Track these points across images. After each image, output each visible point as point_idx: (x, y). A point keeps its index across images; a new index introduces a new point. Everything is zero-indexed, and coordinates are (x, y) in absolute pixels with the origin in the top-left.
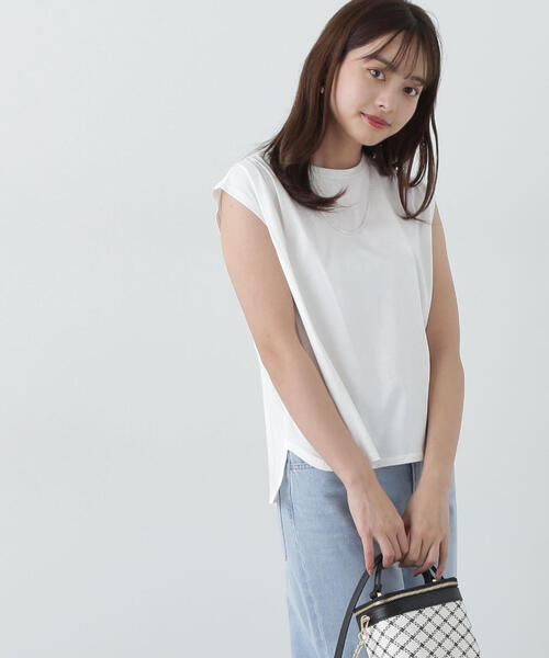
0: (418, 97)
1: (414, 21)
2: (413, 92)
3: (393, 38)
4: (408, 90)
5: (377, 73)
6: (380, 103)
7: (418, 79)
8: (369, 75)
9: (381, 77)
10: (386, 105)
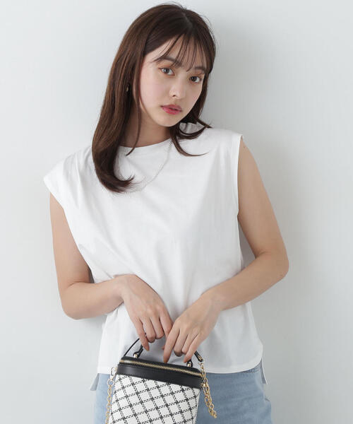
0: (202, 82)
1: (190, 25)
2: (198, 80)
3: (175, 42)
4: (193, 79)
5: (167, 70)
6: (174, 94)
7: (200, 68)
8: (161, 74)
9: (170, 73)
10: (178, 94)
